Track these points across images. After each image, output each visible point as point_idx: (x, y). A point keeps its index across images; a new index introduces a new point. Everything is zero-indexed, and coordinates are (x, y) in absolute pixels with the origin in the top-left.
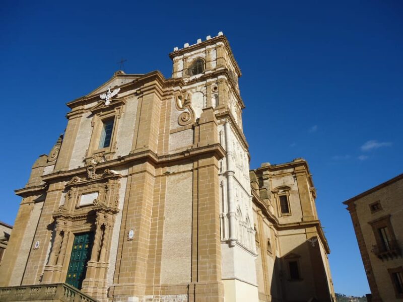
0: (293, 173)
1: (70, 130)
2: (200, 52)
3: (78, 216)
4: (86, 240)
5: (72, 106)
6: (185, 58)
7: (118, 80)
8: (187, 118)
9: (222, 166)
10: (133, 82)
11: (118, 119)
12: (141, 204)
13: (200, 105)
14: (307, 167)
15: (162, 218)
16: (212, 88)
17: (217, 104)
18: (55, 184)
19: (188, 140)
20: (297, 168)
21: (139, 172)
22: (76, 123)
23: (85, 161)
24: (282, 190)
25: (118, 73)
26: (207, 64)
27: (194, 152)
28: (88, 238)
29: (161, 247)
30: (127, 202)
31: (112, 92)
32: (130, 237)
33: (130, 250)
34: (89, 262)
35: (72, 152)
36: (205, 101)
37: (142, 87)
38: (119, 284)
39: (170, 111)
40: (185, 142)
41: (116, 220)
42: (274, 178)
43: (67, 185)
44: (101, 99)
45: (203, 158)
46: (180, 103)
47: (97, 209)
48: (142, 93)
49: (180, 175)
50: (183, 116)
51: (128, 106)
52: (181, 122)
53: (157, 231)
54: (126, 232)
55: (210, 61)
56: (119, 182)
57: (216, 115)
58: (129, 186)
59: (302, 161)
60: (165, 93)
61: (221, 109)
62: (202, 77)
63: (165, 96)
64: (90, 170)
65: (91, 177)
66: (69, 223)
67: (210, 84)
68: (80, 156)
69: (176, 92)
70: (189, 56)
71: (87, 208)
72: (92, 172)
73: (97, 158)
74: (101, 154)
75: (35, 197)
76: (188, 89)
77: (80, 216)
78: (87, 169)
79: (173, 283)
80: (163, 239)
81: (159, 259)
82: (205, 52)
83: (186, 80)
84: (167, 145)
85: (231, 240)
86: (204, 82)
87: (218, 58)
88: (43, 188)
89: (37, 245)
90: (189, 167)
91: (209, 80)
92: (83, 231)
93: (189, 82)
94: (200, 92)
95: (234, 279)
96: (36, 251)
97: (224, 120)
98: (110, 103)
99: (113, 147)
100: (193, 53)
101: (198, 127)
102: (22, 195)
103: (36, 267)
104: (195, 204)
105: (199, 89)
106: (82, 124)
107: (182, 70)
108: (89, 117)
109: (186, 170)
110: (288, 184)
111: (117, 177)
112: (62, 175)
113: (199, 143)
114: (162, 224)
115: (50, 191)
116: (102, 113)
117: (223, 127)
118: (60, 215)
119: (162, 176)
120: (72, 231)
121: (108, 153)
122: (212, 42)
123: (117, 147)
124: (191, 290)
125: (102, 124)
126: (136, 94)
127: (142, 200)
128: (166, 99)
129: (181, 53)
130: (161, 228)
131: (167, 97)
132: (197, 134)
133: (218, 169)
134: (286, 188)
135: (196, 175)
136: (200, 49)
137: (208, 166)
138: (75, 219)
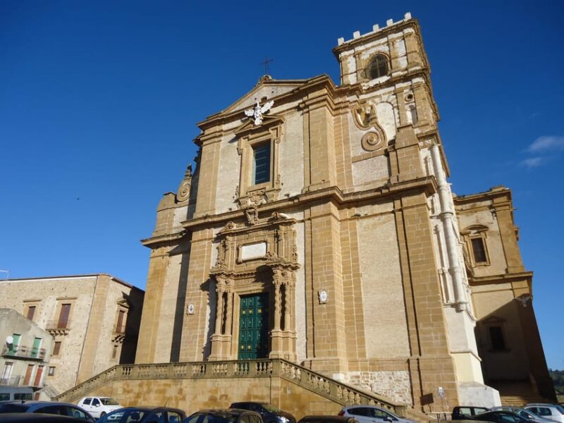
0: (491, 207)
1: (207, 159)
2: (379, 45)
3: (242, 273)
4: (258, 303)
5: (204, 127)
6: (358, 54)
7: (265, 89)
8: (375, 140)
9: (435, 205)
10: (293, 91)
11: (276, 144)
12: (331, 257)
13: (389, 121)
14: (509, 198)
15: (358, 275)
16: (405, 96)
17: (416, 119)
18: (200, 232)
19: (382, 171)
20: (496, 200)
21: (321, 216)
22: (215, 150)
23: (237, 201)
24: (475, 231)
25: (265, 79)
26: (393, 61)
27: (397, 188)
28: (259, 301)
29: (362, 312)
30: (310, 255)
31: (262, 106)
32: (323, 300)
33: (325, 317)
34: (273, 331)
35: (215, 191)
36: (397, 116)
37: (305, 98)
38: (315, 359)
39: (348, 130)
40: (377, 174)
41: (297, 278)
42: (462, 214)
43: (220, 233)
44: (246, 116)
45: (408, 195)
46: (360, 118)
47: (274, 264)
48: (307, 106)
49: (376, 218)
50: (369, 138)
51: (288, 126)
52: (366, 146)
53: (353, 291)
54: (315, 293)
55: (396, 57)
56: (293, 229)
57: (417, 135)
58: (310, 235)
59: (503, 190)
60: (338, 106)
61: (423, 126)
62: (388, 81)
63: (337, 109)
64: (250, 213)
65: (253, 222)
66: (232, 282)
67: (401, 90)
68: (228, 194)
69: (353, 104)
70: (363, 51)
71: (253, 262)
72: (253, 216)
73: (254, 197)
74: (259, 192)
75: (169, 249)
76: (369, 99)
77: (246, 273)
78: (245, 212)
79: (385, 357)
80: (363, 302)
81: (361, 327)
82: (388, 43)
83: (365, 86)
84: (350, 177)
85: (460, 303)
86: (392, 89)
87: (410, 53)
88: (180, 237)
89: (191, 309)
90: (389, 207)
91: (399, 86)
92: (253, 292)
93: (368, 89)
94: (387, 102)
95: (468, 352)
96: (192, 317)
97: (429, 142)
98: (261, 121)
99: (275, 181)
100: (369, 45)
101: (394, 153)
102: (150, 246)
103: (195, 337)
104: (404, 256)
105: (385, 98)
106: (223, 151)
107: (356, 72)
108: (232, 141)
109: (384, 211)
110: (483, 222)
111: (291, 223)
112: (210, 220)
113: (400, 175)
114: (360, 283)
115: (195, 241)
116: (250, 136)
117: (429, 152)
118: (221, 272)
119: (350, 219)
120: (237, 292)
121: (269, 191)
122: (398, 29)
123: (281, 182)
124: (414, 365)
125: (252, 151)
126: (298, 108)
127: (331, 252)
128: (340, 114)
129: (351, 47)
130: (358, 287)
131: (341, 111)
132: (393, 163)
133: (429, 209)
134: (481, 228)
135: (399, 219)
136: (379, 39)
137: (417, 206)
138: (239, 277)
